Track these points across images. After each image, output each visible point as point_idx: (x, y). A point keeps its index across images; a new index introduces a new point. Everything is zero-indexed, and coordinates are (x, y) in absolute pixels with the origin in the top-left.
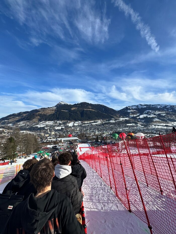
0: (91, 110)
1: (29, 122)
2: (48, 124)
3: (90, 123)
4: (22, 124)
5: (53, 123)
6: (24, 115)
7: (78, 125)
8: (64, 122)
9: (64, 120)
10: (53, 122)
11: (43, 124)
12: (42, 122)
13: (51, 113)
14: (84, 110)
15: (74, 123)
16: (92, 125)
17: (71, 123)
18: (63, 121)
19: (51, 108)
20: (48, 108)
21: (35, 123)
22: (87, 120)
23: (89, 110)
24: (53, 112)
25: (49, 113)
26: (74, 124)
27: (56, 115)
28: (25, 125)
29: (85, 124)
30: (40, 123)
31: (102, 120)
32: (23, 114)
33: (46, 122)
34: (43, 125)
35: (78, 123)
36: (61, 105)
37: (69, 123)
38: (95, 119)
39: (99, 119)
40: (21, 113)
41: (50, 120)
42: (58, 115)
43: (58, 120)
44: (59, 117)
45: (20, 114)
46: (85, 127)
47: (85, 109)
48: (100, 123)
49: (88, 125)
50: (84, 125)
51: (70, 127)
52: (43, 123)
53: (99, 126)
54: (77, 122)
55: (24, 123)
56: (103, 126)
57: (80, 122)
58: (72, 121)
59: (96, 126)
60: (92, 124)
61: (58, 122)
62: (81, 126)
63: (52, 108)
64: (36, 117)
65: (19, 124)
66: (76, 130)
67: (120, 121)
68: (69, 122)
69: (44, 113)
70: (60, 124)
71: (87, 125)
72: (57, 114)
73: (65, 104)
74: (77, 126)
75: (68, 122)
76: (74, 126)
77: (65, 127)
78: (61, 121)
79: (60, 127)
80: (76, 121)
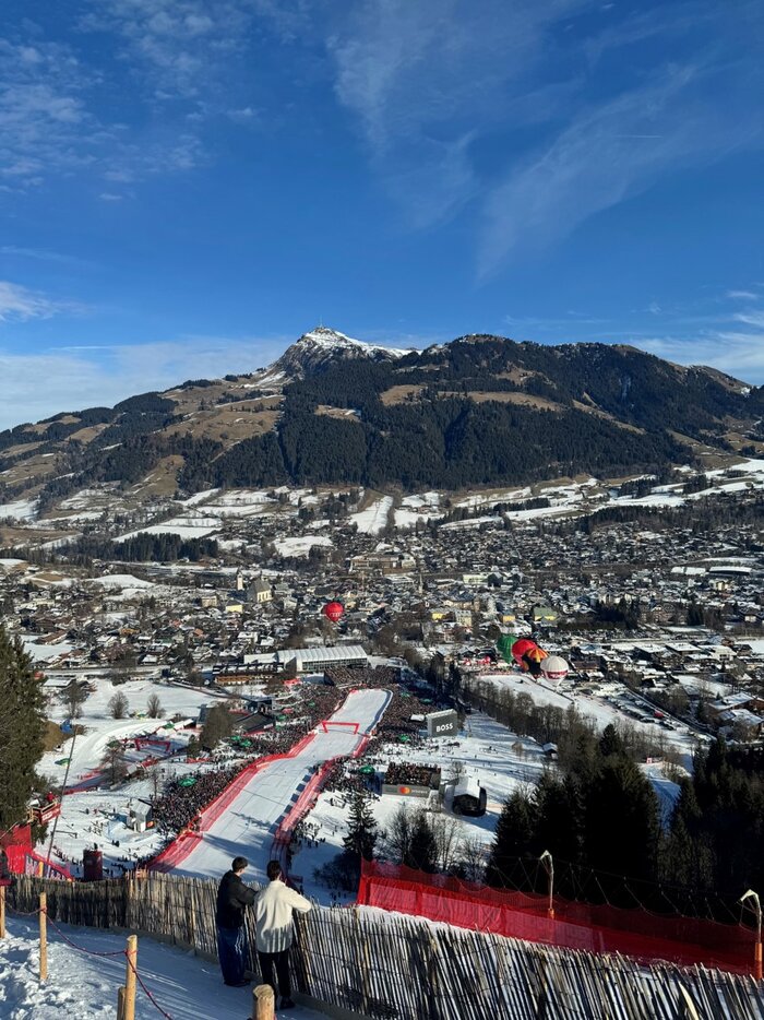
0: (519, 399)
1: (119, 495)
2: (236, 511)
3: (499, 509)
4: (85, 510)
5: (260, 508)
6: (86, 435)
7: (420, 523)
8: (331, 497)
9: (329, 480)
10: (260, 495)
11: (207, 510)
12: (199, 497)
13: (247, 433)
14: (469, 401)
15: (397, 505)
16: (508, 525)
17: (373, 508)
18: (324, 493)
19: (248, 377)
20: (228, 378)
21: (154, 499)
22: (486, 481)
23: (510, 406)
24: (261, 423)
25: (239, 426)
26: (390, 517)
27: (281, 445)
28: (102, 520)
29: (464, 514)
30: (185, 503)
31: (592, 482)
32: (73, 428)
33: (219, 494)
34: (207, 516)
35: (417, 510)
36: (315, 355)
37: (361, 509)
38: (545, 476)
39: (571, 474)
40: (65, 421)
41: (243, 482)
42: (291, 448)
43: (296, 484)
44: (299, 460)
45: (57, 428)
46: (460, 539)
47: (478, 397)
48: (570, 514)
49: (484, 526)
50: (453, 526)
51: (368, 540)
52: (202, 504)
53: (559, 532)
54: (412, 501)
55: (94, 501)
56: (588, 532)
57: (432, 497)
58: (383, 493)
59: (537, 533)
60: (511, 515)
61: (294, 497)
62: (434, 535)
63: (256, 381)
64: (163, 463)
65: (71, 510)
66: (399, 565)
67: (723, 494)
68: (362, 494)
69: (204, 427)
70: (307, 514)
71: (477, 521)
72: (286, 439)
73: (342, 351)
74: (406, 532)
75: (354, 498)
76: (389, 531)
77: (337, 540)
78: (313, 494)
79: (303, 536)
80: (411, 489)
